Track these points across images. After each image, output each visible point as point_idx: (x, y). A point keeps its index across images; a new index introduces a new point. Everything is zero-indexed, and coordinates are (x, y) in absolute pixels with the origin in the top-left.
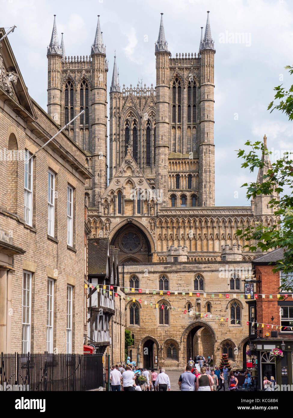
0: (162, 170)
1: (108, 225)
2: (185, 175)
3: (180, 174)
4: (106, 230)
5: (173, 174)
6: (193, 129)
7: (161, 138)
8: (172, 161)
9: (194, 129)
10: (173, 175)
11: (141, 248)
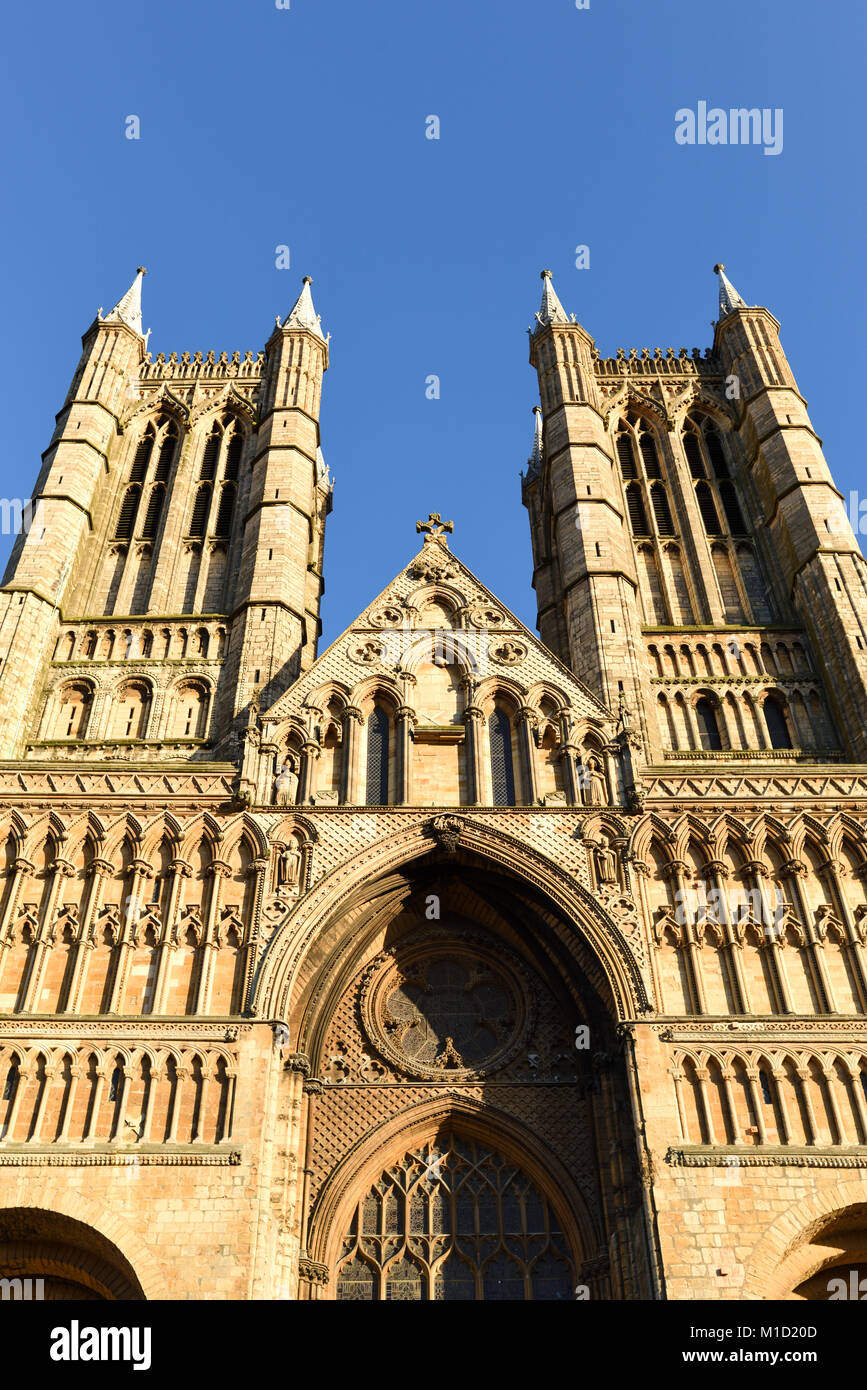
0: (620, 660)
1: (292, 858)
2: (746, 694)
3: (715, 687)
4: (281, 882)
5: (675, 689)
6: (738, 551)
7: (595, 548)
8: (660, 643)
9: (742, 556)
10: (679, 696)
11: (529, 1046)
